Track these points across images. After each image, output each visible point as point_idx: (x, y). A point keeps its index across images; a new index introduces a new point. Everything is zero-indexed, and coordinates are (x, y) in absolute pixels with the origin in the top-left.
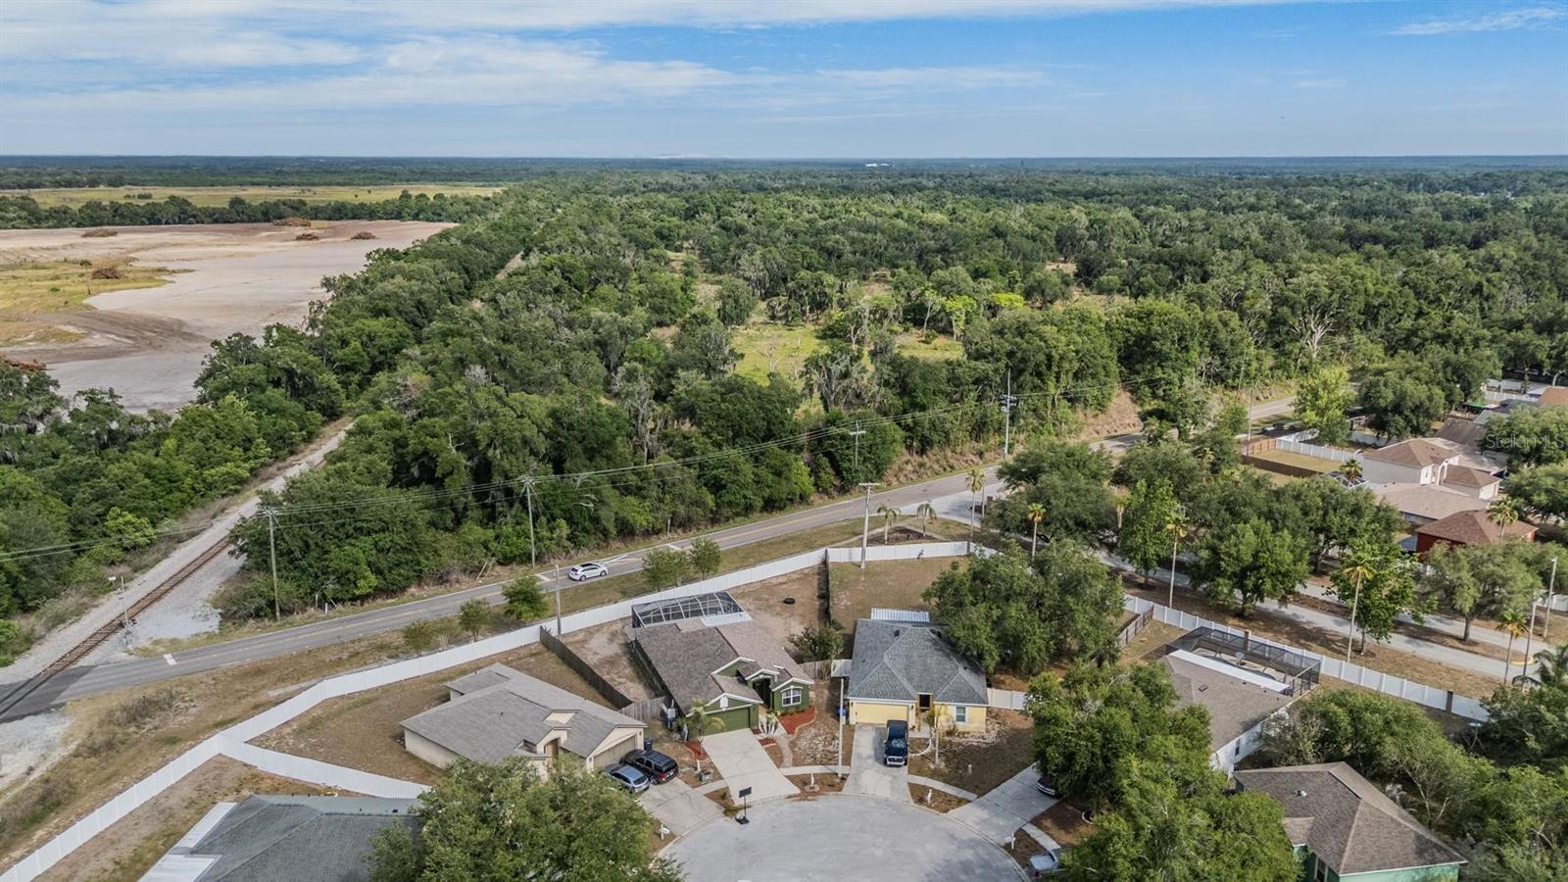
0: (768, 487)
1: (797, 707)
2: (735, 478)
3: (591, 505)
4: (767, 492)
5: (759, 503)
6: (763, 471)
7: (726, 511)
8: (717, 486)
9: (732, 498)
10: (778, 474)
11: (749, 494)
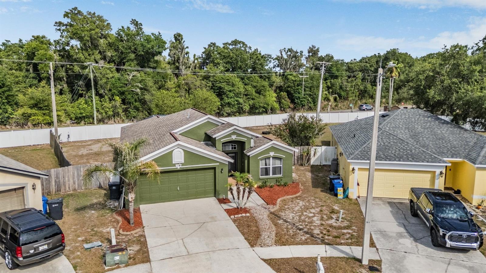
0: (253, 99)
1: (277, 180)
2: (232, 89)
3: (138, 90)
4: (251, 102)
5: (247, 108)
6: (249, 88)
7: (227, 109)
8: (220, 93)
9: (230, 100)
10: (259, 92)
11: (241, 101)
